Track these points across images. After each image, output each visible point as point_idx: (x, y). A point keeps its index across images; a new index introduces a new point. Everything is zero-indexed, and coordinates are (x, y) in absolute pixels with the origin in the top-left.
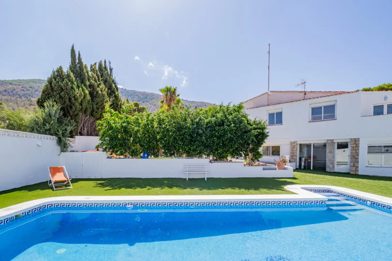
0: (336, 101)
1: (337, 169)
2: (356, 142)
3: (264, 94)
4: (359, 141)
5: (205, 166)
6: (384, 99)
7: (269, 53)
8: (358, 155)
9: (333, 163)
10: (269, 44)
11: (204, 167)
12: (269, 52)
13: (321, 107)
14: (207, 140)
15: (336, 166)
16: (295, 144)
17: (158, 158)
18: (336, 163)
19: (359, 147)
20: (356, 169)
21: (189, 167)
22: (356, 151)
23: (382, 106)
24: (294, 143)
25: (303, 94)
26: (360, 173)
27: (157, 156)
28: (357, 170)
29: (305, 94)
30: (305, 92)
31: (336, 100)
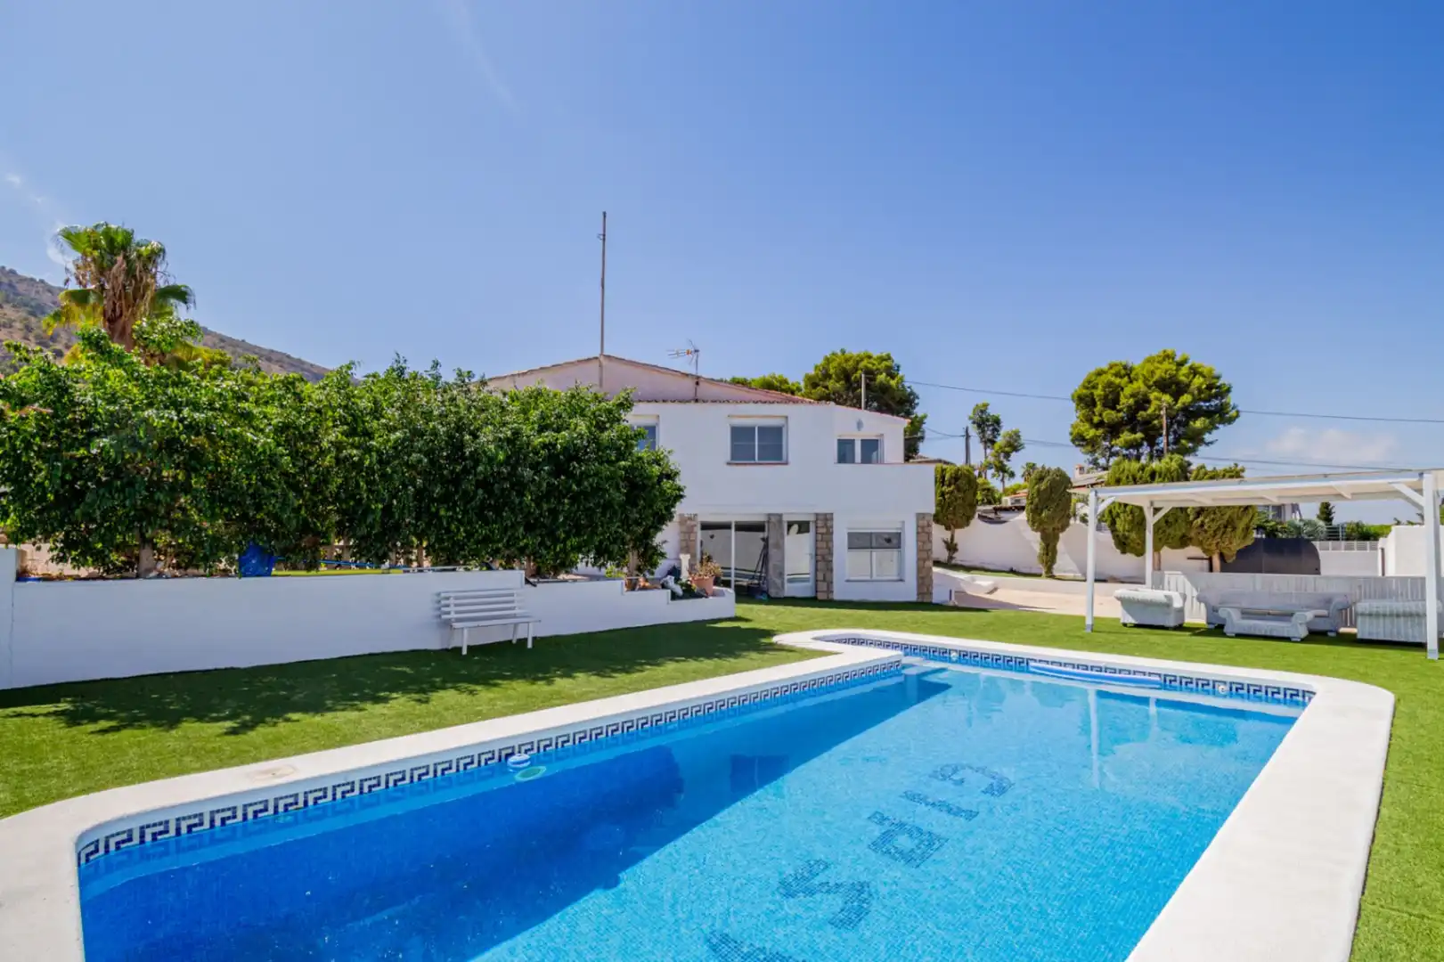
0: (787, 417)
1: (790, 590)
2: (825, 521)
3: (589, 360)
4: (832, 519)
5: (515, 598)
6: (855, 425)
7: (604, 240)
8: (831, 554)
9: (781, 574)
10: (605, 214)
11: (512, 602)
12: (604, 235)
13: (753, 429)
14: (538, 505)
15: (787, 585)
16: (693, 523)
17: (313, 572)
18: (786, 577)
19: (832, 533)
20: (828, 587)
21: (456, 605)
22: (827, 542)
23: (852, 442)
24: (690, 519)
25: (690, 383)
26: (837, 596)
27: (312, 566)
28: (830, 591)
29: (697, 383)
30: (698, 377)
31: (785, 414)
